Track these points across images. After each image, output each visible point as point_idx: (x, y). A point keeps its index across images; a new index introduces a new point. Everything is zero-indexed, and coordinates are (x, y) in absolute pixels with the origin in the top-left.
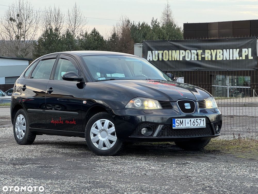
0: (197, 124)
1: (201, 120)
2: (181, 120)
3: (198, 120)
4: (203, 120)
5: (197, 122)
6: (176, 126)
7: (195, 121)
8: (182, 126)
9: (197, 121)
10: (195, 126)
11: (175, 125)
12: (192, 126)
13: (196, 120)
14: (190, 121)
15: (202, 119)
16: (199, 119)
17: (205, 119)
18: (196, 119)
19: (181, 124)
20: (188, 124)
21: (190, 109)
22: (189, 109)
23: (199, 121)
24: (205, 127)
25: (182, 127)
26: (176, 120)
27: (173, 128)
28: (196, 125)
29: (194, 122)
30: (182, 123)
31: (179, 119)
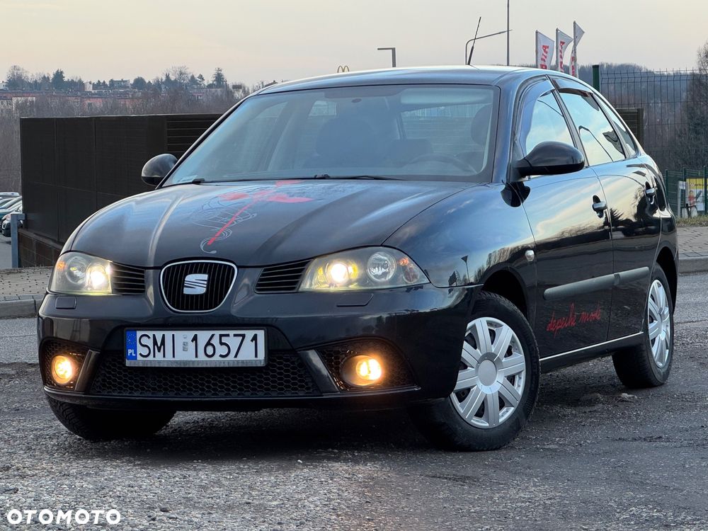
0: (222, 350)
1: (243, 336)
2: (159, 334)
3: (228, 335)
4: (255, 338)
5: (222, 343)
6: (139, 358)
7: (215, 341)
8: (159, 356)
9: (224, 340)
10: (217, 358)
11: (135, 352)
12: (202, 357)
13: (221, 336)
14: (195, 339)
15: (249, 334)
16: (235, 335)
17: (261, 334)
18: (217, 333)
19: (159, 351)
20: (185, 349)
21: (201, 295)
22: (197, 296)
23: (233, 342)
24: (262, 364)
25: (159, 362)
26: (139, 333)
27: (128, 363)
28: (221, 356)
29: (209, 343)
30: (159, 346)
31: (150, 333)
